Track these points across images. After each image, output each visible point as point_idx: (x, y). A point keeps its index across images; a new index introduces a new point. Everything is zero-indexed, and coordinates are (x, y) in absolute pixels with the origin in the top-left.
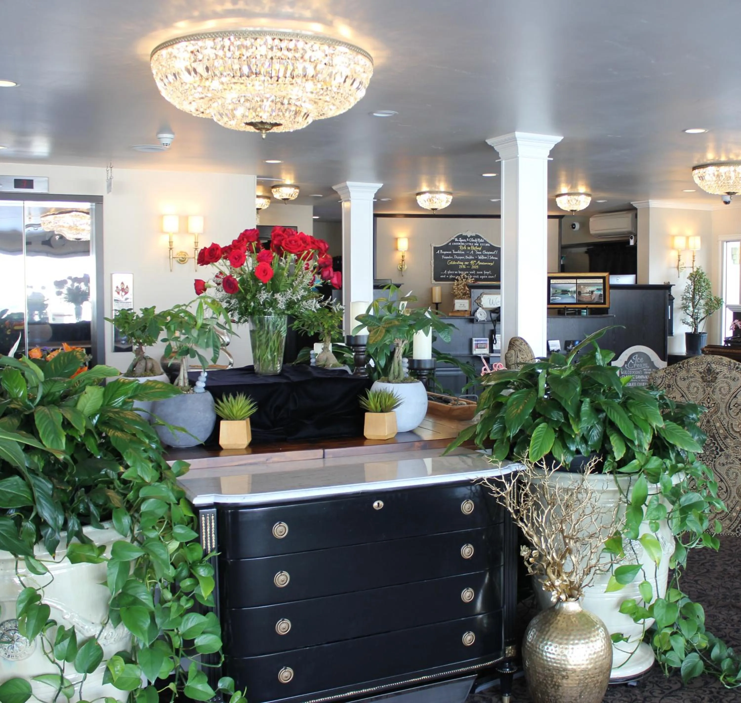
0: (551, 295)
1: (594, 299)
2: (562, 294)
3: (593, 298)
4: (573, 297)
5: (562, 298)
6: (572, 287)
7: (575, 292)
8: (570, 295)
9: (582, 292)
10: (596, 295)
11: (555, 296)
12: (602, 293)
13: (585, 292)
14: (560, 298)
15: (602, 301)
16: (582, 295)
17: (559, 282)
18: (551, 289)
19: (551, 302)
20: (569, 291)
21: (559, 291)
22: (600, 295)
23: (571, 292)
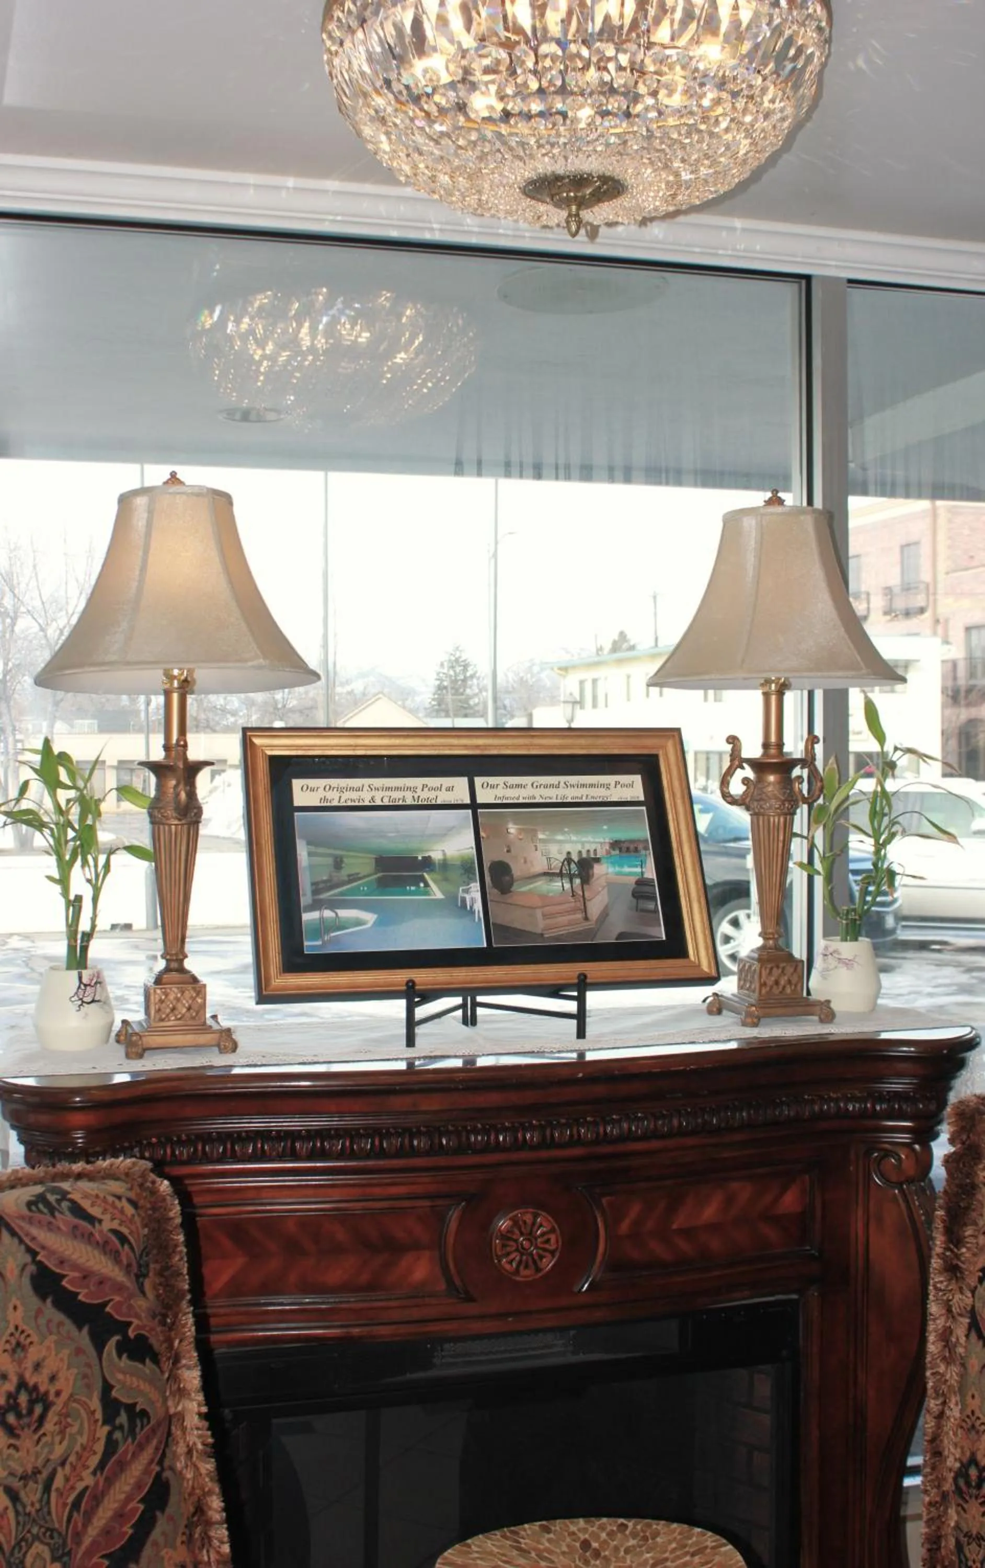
0: (305, 899)
1: (605, 914)
2: (384, 884)
3: (595, 909)
4: (463, 909)
5: (387, 918)
6: (446, 833)
7: (466, 868)
8: (437, 893)
9: (517, 870)
10: (611, 886)
11: (333, 905)
12: (650, 872)
13: (540, 865)
14: (370, 918)
15: (661, 933)
16: (520, 888)
17: (349, 798)
18: (302, 851)
19: (311, 945)
20: (427, 863)
21: (361, 865)
22: (641, 890)
23: (445, 865)
